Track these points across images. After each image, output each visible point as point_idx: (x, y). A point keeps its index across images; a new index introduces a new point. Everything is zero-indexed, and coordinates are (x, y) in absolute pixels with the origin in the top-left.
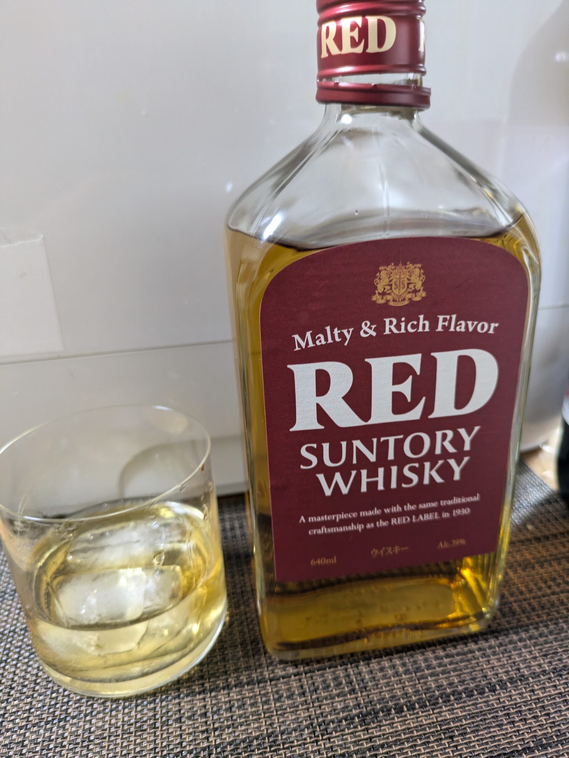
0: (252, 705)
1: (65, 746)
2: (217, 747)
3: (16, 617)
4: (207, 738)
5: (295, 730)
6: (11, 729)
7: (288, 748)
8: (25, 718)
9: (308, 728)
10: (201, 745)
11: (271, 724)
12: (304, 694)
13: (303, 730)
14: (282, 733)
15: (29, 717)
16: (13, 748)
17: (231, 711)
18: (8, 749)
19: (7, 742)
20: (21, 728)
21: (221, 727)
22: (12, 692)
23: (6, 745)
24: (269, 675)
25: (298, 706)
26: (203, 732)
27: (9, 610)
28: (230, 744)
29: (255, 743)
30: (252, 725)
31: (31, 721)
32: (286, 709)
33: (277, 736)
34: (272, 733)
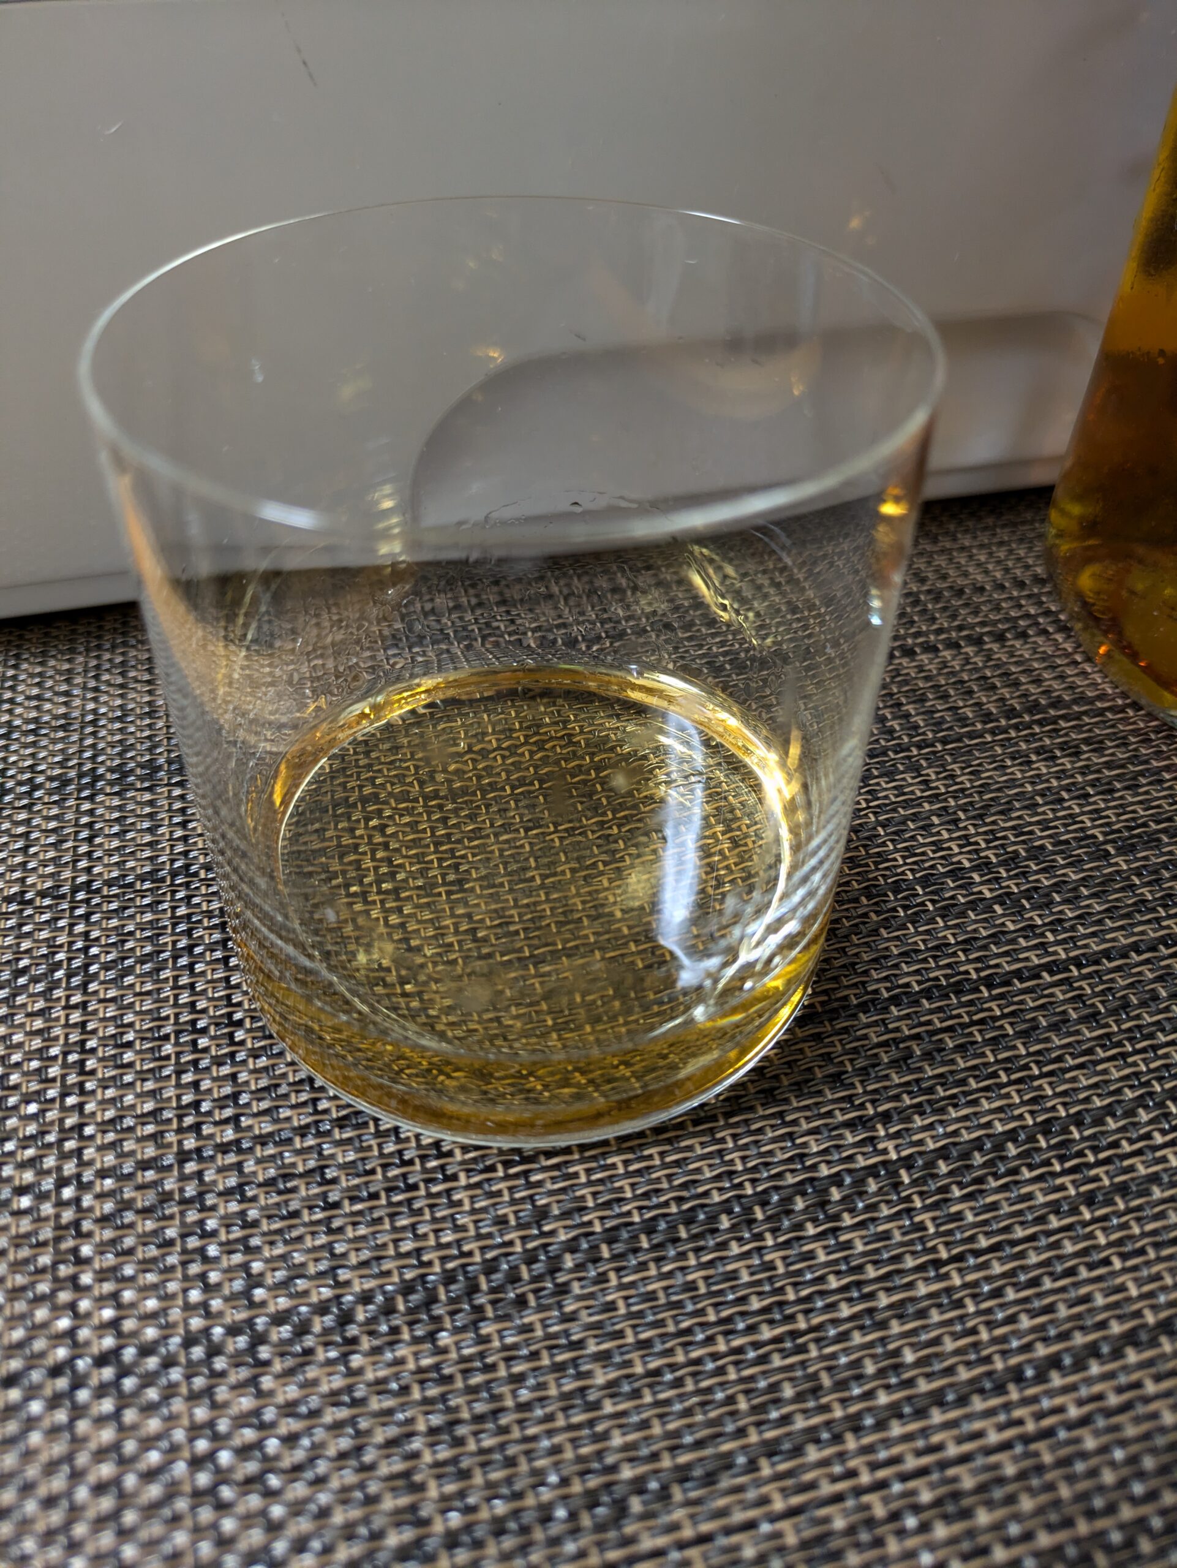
0: (961, 1048)
1: (454, 1177)
2: (908, 1162)
3: (179, 833)
4: (872, 1140)
5: (1109, 1110)
6: (271, 1135)
7: (1107, 1161)
8: (304, 1104)
9: (1146, 1107)
10: (861, 1162)
11: (1034, 1101)
12: (1092, 1018)
13: (1131, 1113)
14: (1078, 1120)
15: (315, 1101)
16: (294, 1190)
17: (911, 1071)
18: (280, 1193)
19: (272, 1172)
20: (302, 1132)
21: (900, 1111)
22: (239, 1035)
23: (270, 1183)
24: (977, 970)
25: (1090, 1051)
26: (850, 1125)
27: (151, 815)
28: (943, 1153)
29: (1012, 1150)
30: (986, 1105)
31: (326, 1111)
32: (1060, 1059)
33: (1065, 1131)
34: (1047, 1121)
